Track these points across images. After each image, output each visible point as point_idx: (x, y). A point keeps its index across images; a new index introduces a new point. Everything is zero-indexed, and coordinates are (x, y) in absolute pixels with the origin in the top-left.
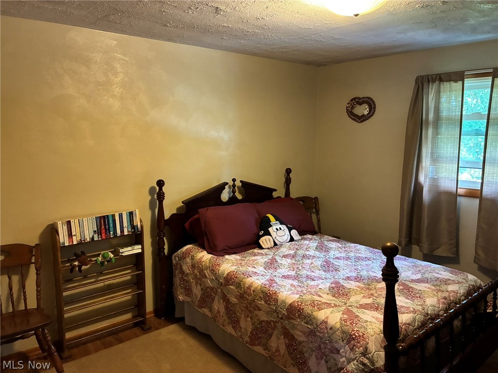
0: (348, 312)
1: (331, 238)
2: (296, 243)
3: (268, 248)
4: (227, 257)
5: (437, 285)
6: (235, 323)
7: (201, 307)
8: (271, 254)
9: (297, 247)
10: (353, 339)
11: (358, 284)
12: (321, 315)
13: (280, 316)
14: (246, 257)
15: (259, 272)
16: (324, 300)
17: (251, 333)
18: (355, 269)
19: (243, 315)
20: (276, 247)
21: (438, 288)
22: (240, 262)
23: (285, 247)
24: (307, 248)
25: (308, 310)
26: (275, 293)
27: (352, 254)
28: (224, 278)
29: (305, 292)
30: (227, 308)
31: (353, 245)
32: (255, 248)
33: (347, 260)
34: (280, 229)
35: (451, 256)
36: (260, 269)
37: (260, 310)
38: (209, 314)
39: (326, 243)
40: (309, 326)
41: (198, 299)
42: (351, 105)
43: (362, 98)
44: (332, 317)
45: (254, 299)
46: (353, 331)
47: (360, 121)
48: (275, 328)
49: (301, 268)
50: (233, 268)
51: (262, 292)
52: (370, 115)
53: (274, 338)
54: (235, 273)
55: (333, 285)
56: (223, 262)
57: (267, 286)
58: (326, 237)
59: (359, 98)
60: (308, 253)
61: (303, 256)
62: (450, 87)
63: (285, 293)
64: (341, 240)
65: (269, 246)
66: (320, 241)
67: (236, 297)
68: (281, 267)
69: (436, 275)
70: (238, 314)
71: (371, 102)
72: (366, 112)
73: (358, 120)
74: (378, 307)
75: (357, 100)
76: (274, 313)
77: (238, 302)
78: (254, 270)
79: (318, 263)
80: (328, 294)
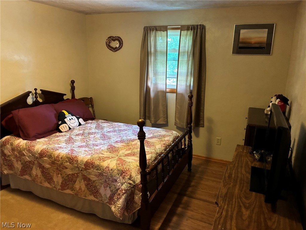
0: (119, 159)
1: (103, 121)
2: (83, 126)
3: (66, 132)
4: (38, 140)
5: (160, 138)
6: (50, 180)
7: (22, 175)
8: (68, 135)
9: (84, 128)
10: (124, 172)
11: (122, 144)
12: (105, 164)
13: (80, 169)
14: (52, 139)
15: (62, 147)
16: (105, 156)
17: (62, 183)
18: (120, 136)
19: (55, 174)
20: (70, 130)
21: (161, 139)
22: (49, 142)
23: (77, 130)
24: (90, 128)
25: (97, 163)
26: (76, 157)
27: (117, 129)
28: (39, 153)
29: (94, 153)
30: (43, 172)
31: (116, 123)
32: (56, 133)
33: (114, 132)
34: (72, 119)
35: (165, 123)
36: (63, 145)
37: (67, 168)
38: (30, 179)
39: (101, 124)
40: (99, 171)
41: (20, 170)
42: (109, 41)
43: (115, 37)
44: (111, 164)
45: (62, 163)
46: (123, 168)
47: (114, 51)
48: (78, 176)
49: (88, 140)
50: (45, 147)
51: (67, 158)
52: (120, 47)
53: (77, 182)
54: (46, 149)
55: (109, 147)
56: (36, 144)
57: (70, 154)
58: (100, 121)
59: (113, 37)
60: (91, 131)
61: (89, 133)
62: (161, 34)
63: (82, 156)
64: (109, 122)
65: (66, 130)
66: (97, 123)
67: (49, 164)
68: (76, 141)
69: (159, 134)
70: (51, 174)
71: (120, 40)
72: (118, 46)
73: (113, 50)
74: (134, 154)
75: (112, 38)
76: (76, 168)
77: (50, 167)
78: (60, 146)
79: (98, 136)
80: (107, 152)
